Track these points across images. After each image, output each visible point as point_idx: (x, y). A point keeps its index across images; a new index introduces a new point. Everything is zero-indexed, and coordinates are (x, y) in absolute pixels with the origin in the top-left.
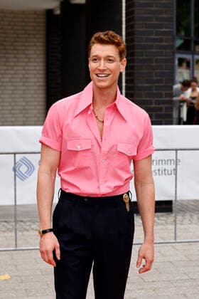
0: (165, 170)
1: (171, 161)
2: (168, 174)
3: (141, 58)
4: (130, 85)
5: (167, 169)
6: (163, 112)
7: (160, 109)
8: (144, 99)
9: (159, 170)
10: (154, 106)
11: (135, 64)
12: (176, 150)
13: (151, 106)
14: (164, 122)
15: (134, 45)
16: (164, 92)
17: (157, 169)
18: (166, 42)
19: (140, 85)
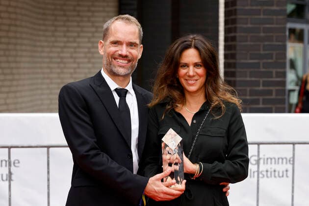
0: (275, 171)
1: (282, 159)
2: (279, 177)
3: (245, 26)
4: (232, 61)
5: (277, 169)
6: (273, 97)
7: (270, 93)
8: (248, 79)
9: (267, 171)
10: (261, 88)
11: (238, 35)
12: (294, 144)
13: (257, 88)
14: (274, 109)
15: (236, 10)
16: (274, 71)
17: (265, 170)
18: (278, 5)
19: (243, 61)
